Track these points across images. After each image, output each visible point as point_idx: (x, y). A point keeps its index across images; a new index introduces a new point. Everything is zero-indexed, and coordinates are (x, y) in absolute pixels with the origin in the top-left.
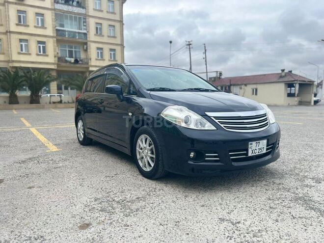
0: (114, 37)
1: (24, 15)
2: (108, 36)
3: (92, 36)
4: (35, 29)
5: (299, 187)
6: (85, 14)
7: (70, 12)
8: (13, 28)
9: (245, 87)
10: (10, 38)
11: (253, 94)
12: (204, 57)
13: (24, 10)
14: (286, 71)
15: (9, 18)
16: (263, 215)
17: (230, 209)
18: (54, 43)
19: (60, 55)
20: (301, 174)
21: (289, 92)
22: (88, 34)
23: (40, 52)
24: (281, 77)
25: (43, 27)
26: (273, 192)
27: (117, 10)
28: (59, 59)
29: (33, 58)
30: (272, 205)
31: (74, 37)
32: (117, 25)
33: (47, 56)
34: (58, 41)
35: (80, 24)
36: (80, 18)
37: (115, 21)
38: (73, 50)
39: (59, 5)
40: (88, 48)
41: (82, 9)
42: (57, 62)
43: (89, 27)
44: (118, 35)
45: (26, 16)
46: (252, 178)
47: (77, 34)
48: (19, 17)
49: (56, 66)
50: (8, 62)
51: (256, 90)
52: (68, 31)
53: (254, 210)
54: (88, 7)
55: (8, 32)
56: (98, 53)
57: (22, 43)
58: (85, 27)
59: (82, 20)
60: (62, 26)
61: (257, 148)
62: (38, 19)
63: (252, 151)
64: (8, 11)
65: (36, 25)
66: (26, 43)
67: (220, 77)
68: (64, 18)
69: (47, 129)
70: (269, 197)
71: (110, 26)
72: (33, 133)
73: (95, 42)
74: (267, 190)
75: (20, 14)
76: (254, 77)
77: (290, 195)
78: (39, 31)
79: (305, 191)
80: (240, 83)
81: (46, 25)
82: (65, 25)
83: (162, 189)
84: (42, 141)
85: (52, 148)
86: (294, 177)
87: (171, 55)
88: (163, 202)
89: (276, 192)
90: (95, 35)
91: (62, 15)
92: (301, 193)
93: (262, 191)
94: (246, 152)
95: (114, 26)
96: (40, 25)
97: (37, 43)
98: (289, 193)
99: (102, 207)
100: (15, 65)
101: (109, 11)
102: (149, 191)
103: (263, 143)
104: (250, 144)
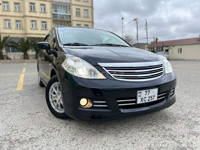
0: (88, 17)
1: (34, 5)
2: (84, 17)
3: (74, 17)
4: (40, 14)
6: (70, 3)
7: (61, 3)
8: (28, 13)
9: (173, 48)
10: (26, 20)
11: (179, 52)
12: (146, 28)
13: (34, 2)
15: (25, 7)
18: (51, 22)
22: (71, 15)
23: (43, 28)
24: (199, 40)
29: (39, 31)
31: (63, 18)
32: (90, 9)
33: (47, 30)
34: (54, 21)
35: (66, 10)
36: (67, 6)
37: (88, 7)
40: (72, 24)
43: (72, 11)
44: (90, 16)
45: (35, 6)
47: (65, 16)
48: (31, 7)
50: (25, 34)
51: (181, 50)
52: (60, 15)
55: (25, 16)
57: (33, 23)
58: (69, 12)
60: (56, 11)
61: (147, 96)
62: (42, 8)
63: (142, 99)
64: (24, 4)
65: (41, 11)
66: (35, 23)
67: (156, 41)
68: (57, 6)
69: (32, 75)
70: (151, 145)
71: (85, 10)
72: (20, 77)
73: (75, 21)
74: (153, 136)
75: (31, 5)
76: (180, 41)
77: (173, 144)
78: (42, 15)
79: (190, 140)
80: (169, 45)
81: (46, 11)
82: (58, 11)
83: (59, 130)
84: (19, 83)
85: (20, 88)
86: (185, 123)
87: (123, 27)
88: (48, 145)
89: (160, 139)
90: (76, 16)
91: (56, 5)
92: (185, 142)
93: (147, 138)
94: (135, 100)
95: (87, 10)
96: (43, 11)
97: (41, 22)
98: (172, 142)
100: (29, 36)
101: (84, 0)
102: (46, 132)
103: (153, 91)
104: (139, 93)
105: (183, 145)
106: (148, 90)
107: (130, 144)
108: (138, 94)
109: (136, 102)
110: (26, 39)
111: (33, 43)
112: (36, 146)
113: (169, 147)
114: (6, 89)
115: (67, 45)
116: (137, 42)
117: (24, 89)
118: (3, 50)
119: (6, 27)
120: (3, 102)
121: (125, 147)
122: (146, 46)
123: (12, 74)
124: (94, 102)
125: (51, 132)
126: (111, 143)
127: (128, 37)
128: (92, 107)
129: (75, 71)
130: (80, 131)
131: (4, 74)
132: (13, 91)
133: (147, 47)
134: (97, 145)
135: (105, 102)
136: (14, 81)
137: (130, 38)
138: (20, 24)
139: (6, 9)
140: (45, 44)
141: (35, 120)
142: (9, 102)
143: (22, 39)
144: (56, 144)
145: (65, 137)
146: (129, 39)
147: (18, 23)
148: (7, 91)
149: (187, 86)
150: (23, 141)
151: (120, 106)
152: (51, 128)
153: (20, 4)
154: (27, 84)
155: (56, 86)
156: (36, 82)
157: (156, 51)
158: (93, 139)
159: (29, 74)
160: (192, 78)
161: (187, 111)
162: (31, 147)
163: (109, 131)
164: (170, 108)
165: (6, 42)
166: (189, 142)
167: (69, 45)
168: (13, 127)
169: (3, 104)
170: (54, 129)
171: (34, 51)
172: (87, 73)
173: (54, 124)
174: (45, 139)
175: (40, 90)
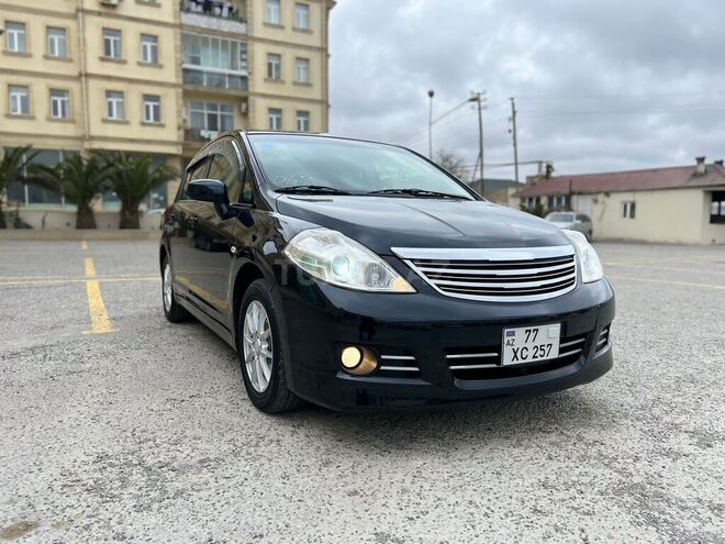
0: (308, 85)
1: (117, 38)
2: (295, 83)
3: (259, 84)
4: (140, 68)
5: (644, 455)
6: (246, 35)
7: (213, 32)
8: (94, 66)
9: (607, 200)
10: (87, 89)
11: (625, 215)
12: (511, 127)
13: (118, 28)
14: (707, 162)
15: (84, 44)
16: (503, 531)
17: (422, 508)
18: (177, 98)
19: (189, 125)
20: (667, 419)
21: (715, 212)
22: (250, 77)
23: (148, 118)
24: (696, 175)
25: (156, 64)
26: (563, 465)
27: (316, 26)
28: (188, 133)
29: (134, 130)
30: (543, 503)
31: (221, 84)
32: (315, 58)
33: (163, 126)
34: (186, 95)
35: (233, 58)
36: (234, 44)
37: (309, 48)
38: (219, 113)
39: (190, 15)
40: (250, 109)
41: (238, 24)
42: (182, 139)
43: (253, 62)
44: (316, 79)
45: (120, 41)
46: (528, 423)
47: (227, 79)
48: (107, 43)
49: (180, 148)
50: (82, 139)
51: (633, 206)
52: (209, 73)
53: (486, 515)
54: (252, 19)
55: (84, 76)
56: (271, 119)
57: (110, 99)
58: (244, 64)
59: (238, 47)
60: (196, 61)
61: (530, 345)
62: (145, 48)
63: (515, 353)
64: (83, 31)
65: (141, 59)
66: (120, 100)
67: (547, 176)
68: (200, 43)
70: (547, 478)
71: (299, 59)
72: (85, 291)
73: (264, 96)
74: (551, 459)
75: (107, 37)
76: (629, 175)
77: (609, 476)
78: (148, 74)
79: (656, 468)
80: (593, 189)
81: (161, 60)
82: (202, 60)
83: (278, 441)
84: (92, 310)
85: (102, 325)
86: (643, 427)
87: (431, 124)
88: (257, 475)
89: (572, 465)
90: (266, 80)
91: (195, 38)
92: (641, 473)
93: (536, 461)
94: (496, 354)
95: (307, 60)
96: (149, 60)
97: (141, 98)
98: (606, 471)
99: (98, 479)
100: (97, 145)
101: (296, 26)
102: (240, 445)
103: (548, 331)
104: (509, 334)
105: (636, 480)
106: (532, 328)
107: (488, 475)
108: (506, 339)
109: (498, 360)
110: (85, 156)
111: (111, 170)
112: (226, 478)
113: (596, 482)
114: (56, 327)
116: (478, 176)
117: (118, 330)
119: (13, 113)
120: (69, 367)
121: (478, 482)
122: (512, 191)
123: (53, 279)
124: (383, 357)
125: (257, 445)
126: (436, 474)
127: (446, 159)
128: (377, 373)
129: (328, 269)
130: (341, 444)
132: (83, 335)
133: (514, 196)
135: (413, 358)
136: (73, 305)
137: (454, 161)
138: (63, 102)
139: (16, 49)
141: (194, 415)
142: (88, 365)
143: (74, 158)
144: (280, 473)
145: (300, 458)
146: (451, 163)
147: (59, 100)
148: (65, 335)
150: (182, 467)
151: (454, 370)
152: (253, 436)
153: (67, 33)
154: (121, 314)
156: (149, 308)
157: (546, 208)
158: (383, 462)
159: (114, 280)
161: (649, 397)
162: (214, 480)
163: (424, 446)
166: (652, 473)
168: (137, 434)
169: (71, 373)
170: (261, 438)
171: (112, 199)
172: (362, 276)
173: (257, 425)
174: (245, 463)
175: (173, 331)
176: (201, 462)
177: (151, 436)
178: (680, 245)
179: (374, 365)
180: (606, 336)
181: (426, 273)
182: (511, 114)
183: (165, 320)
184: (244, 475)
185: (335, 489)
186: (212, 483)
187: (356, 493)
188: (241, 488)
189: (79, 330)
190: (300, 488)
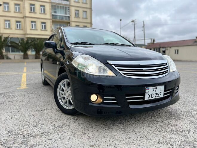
0: (86, 18)
1: (34, 6)
2: (83, 18)
3: (73, 18)
4: (40, 15)
5: (191, 130)
6: (69, 5)
7: (60, 4)
8: (28, 14)
9: (170, 49)
10: (26, 21)
11: (175, 53)
12: (143, 29)
13: (34, 4)
15: (25, 8)
18: (51, 23)
22: (70, 17)
23: (43, 28)
24: (196, 42)
26: (164, 134)
27: (88, 2)
29: (39, 32)
31: (62, 19)
32: (88, 11)
33: (47, 31)
34: (53, 22)
35: (66, 11)
36: (66, 7)
37: (86, 8)
40: (71, 25)
41: (67, 2)
43: (71, 12)
44: (89, 17)
46: (151, 118)
47: (64, 17)
48: (31, 8)
50: (25, 34)
51: (178, 51)
52: (59, 16)
55: (24, 17)
57: (32, 23)
58: (69, 13)
60: (55, 12)
61: (154, 93)
62: (41, 9)
63: (149, 96)
64: (25, 5)
65: (41, 12)
66: (35, 24)
67: (153, 43)
68: (57, 7)
69: (33, 74)
70: (159, 139)
71: (84, 11)
72: (22, 76)
73: (74, 22)
74: (160, 132)
75: (31, 6)
76: (177, 42)
77: (181, 139)
78: (42, 16)
80: (166, 46)
81: (46, 12)
82: (57, 12)
83: (69, 125)
84: (22, 82)
85: (24, 86)
86: (190, 119)
88: (60, 138)
89: (168, 134)
90: (75, 17)
91: (55, 6)
92: (191, 137)
93: (155, 133)
94: (143, 96)
95: (86, 12)
96: (43, 12)
97: (41, 23)
98: (179, 136)
99: (7, 140)
100: (28, 36)
101: (83, 2)
102: (56, 127)
103: (160, 88)
104: (147, 90)
105: (190, 140)
106: (155, 87)
107: (139, 139)
108: (146, 91)
109: (144, 98)
110: (26, 39)
111: (32, 43)
112: (49, 140)
113: (176, 141)
114: (10, 87)
115: (74, 44)
117: (28, 88)
118: (3, 50)
119: (6, 28)
120: (10, 100)
121: (135, 141)
122: (143, 47)
123: (14, 73)
124: (104, 98)
125: (62, 127)
126: (121, 138)
128: (103, 103)
129: (86, 68)
130: (90, 126)
131: (6, 73)
132: (17, 89)
134: (108, 139)
135: (114, 98)
136: (17, 80)
138: (20, 25)
139: (6, 10)
140: (52, 43)
141: (44, 116)
142: (16, 99)
143: (22, 39)
144: (68, 138)
145: (75, 132)
147: (18, 24)
148: (12, 89)
149: (187, 86)
150: (35, 135)
151: (129, 102)
152: (61, 123)
153: (20, 5)
154: (30, 83)
155: (64, 84)
156: (38, 81)
158: (103, 133)
159: (31, 73)
160: (191, 78)
161: (190, 108)
162: (45, 141)
163: (117, 127)
164: (173, 105)
165: (7, 42)
166: (195, 137)
167: (76, 44)
168: (24, 123)
169: (10, 101)
170: (63, 124)
171: (33, 51)
172: (97, 70)
173: (63, 119)
174: (57, 134)
175: (44, 88)
176: (43, 133)
177: (28, 124)
178: (191, 61)
179: (102, 100)
180: (178, 89)
181: (118, 69)
182: (143, 25)
183: (42, 84)
184: (56, 139)
185: (86, 144)
186: (44, 142)
187: (93, 146)
188: (53, 144)
189: (17, 88)
190: (74, 144)
